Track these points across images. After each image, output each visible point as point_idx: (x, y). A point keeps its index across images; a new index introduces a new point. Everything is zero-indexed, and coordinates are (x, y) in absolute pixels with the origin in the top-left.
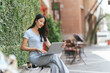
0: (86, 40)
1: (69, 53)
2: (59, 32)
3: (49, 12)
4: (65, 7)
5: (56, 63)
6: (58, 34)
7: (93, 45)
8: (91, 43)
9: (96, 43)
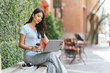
0: (87, 40)
1: (69, 52)
2: (59, 30)
3: (50, 10)
4: (67, 6)
5: (52, 62)
6: (58, 32)
7: (94, 45)
8: (92, 43)
9: (97, 43)
